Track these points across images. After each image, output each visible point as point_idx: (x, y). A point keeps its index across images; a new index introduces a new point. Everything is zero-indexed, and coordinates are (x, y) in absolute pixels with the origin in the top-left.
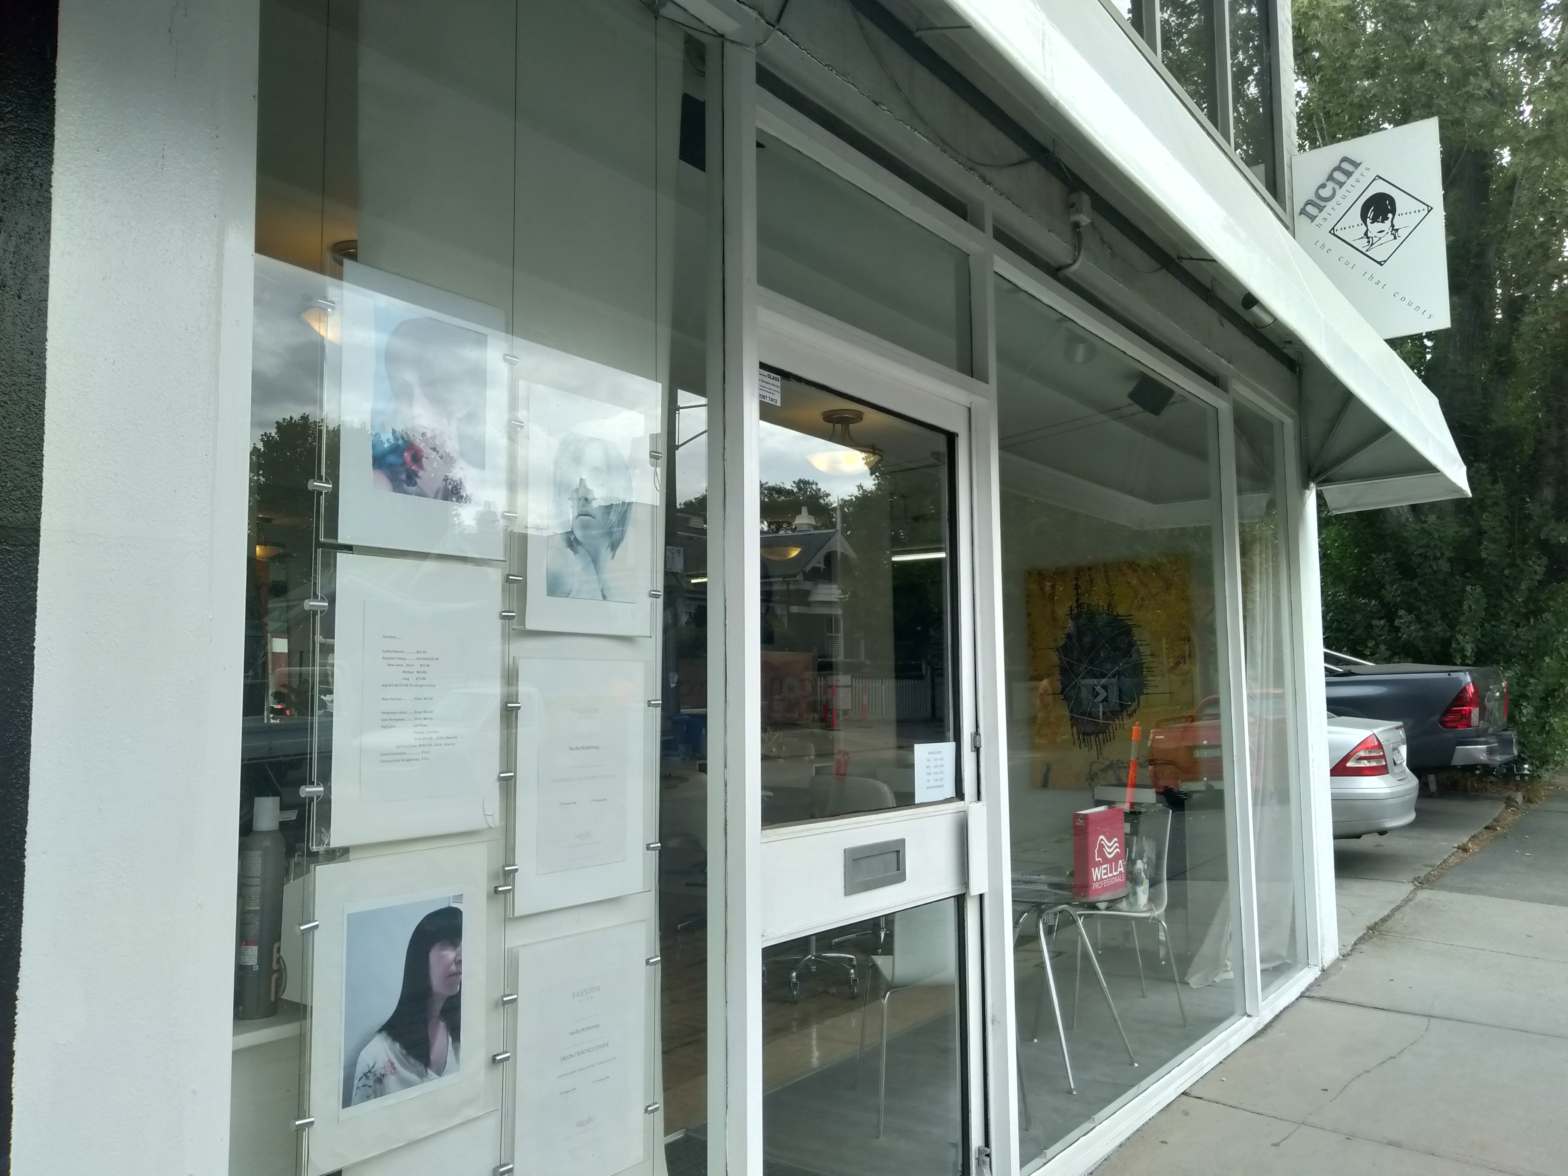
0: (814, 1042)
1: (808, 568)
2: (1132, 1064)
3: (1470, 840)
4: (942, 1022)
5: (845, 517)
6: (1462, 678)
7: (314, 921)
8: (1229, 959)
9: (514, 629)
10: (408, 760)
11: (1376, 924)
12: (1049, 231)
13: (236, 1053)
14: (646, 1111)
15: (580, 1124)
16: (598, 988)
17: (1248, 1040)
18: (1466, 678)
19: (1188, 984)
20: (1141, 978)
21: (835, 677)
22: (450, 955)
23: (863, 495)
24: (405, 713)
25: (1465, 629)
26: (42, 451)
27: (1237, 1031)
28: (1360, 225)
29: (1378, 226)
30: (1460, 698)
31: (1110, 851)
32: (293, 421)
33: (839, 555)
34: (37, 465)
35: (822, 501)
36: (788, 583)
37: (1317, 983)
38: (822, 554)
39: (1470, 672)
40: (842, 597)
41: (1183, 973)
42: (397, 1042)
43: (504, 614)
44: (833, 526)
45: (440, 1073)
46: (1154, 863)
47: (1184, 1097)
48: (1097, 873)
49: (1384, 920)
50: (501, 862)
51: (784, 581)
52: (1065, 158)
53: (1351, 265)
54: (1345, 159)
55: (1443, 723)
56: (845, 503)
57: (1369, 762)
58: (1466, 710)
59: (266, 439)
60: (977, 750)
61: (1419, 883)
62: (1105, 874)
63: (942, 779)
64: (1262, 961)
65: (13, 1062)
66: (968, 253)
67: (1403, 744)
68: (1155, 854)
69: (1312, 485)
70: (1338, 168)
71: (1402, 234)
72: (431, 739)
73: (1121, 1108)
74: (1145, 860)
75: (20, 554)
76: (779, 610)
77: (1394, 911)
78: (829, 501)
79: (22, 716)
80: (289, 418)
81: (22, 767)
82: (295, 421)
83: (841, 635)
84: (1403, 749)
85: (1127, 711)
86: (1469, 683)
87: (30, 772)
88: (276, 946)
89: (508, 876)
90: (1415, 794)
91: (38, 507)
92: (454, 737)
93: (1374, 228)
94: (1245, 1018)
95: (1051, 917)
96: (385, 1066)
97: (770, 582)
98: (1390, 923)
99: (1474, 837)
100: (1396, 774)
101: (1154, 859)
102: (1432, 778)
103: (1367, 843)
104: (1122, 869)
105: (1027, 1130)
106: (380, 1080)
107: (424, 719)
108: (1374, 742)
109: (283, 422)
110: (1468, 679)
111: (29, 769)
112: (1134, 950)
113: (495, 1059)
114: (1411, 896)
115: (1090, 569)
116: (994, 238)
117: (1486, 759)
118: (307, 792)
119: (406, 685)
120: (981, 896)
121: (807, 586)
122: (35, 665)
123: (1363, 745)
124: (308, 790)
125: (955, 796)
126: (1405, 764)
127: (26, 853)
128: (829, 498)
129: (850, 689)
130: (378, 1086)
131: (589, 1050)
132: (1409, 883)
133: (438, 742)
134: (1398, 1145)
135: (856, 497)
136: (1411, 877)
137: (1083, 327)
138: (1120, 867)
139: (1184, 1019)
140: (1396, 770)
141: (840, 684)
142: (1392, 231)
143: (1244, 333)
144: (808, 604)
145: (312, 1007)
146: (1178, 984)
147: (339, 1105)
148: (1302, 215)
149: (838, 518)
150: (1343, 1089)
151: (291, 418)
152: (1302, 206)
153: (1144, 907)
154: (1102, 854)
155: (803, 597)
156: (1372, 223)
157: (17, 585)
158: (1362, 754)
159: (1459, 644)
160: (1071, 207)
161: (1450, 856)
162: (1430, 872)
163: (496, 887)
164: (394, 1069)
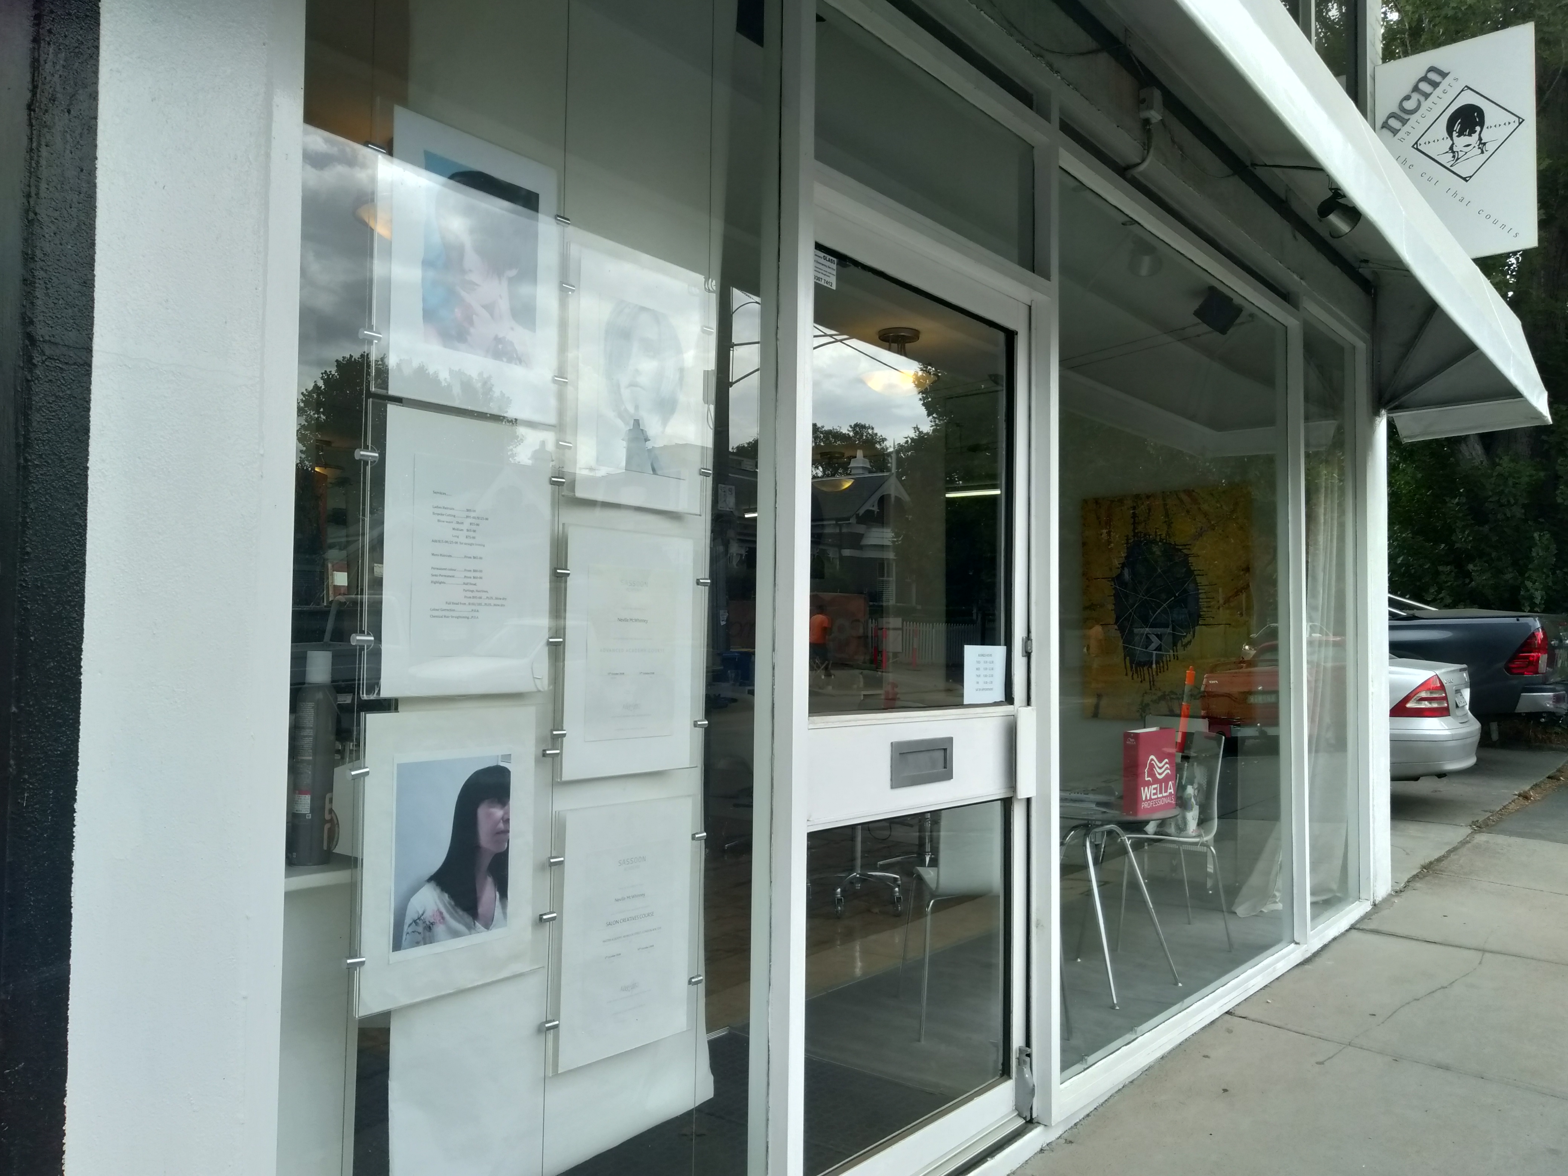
0: (857, 954)
1: (861, 512)
2: (1176, 984)
3: (1532, 788)
4: (987, 940)
5: (899, 461)
6: (1531, 624)
7: (365, 768)
8: (1278, 891)
9: (563, 496)
10: (458, 618)
11: (1431, 863)
12: (1118, 126)
13: (290, 896)
14: (690, 982)
15: (625, 989)
16: (644, 859)
17: (1293, 967)
18: (1536, 624)
19: (1236, 913)
20: (1187, 907)
21: (885, 620)
22: (498, 813)
23: (919, 436)
24: (455, 570)
25: (1534, 575)
26: (93, 270)
27: (1283, 957)
28: (1445, 138)
29: (1465, 140)
30: (1528, 643)
31: (1160, 771)
32: (353, 359)
33: (893, 499)
34: (88, 284)
35: (878, 446)
36: (840, 526)
37: (1366, 917)
38: (877, 496)
39: (1540, 618)
40: (895, 539)
41: (1231, 903)
42: (446, 892)
43: (553, 479)
44: (889, 470)
45: (487, 925)
46: (1205, 789)
47: (1228, 1017)
48: (1147, 793)
49: (1439, 860)
50: (550, 727)
51: (837, 524)
52: (1137, 52)
53: (1434, 181)
54: (1432, 69)
55: (1509, 670)
56: (901, 449)
57: (1430, 703)
58: (1533, 656)
59: (326, 377)
60: (1028, 655)
61: (1477, 827)
62: (1154, 794)
63: (992, 682)
64: (1313, 894)
65: (72, 872)
66: (1033, 144)
67: (1466, 687)
68: (1206, 780)
69: (1383, 412)
70: (1424, 79)
71: (1491, 148)
72: (480, 598)
73: (1164, 1022)
74: (1196, 786)
75: (73, 372)
76: (832, 553)
77: (1450, 852)
78: (886, 446)
79: (77, 535)
80: (349, 357)
81: (77, 586)
82: (355, 359)
83: (893, 579)
84: (1467, 693)
85: (1182, 642)
86: (1538, 629)
87: (86, 591)
88: (328, 796)
89: (557, 740)
90: (1477, 738)
91: (90, 328)
92: (503, 599)
93: (1461, 142)
94: (1293, 945)
95: (1099, 836)
96: (434, 915)
97: (823, 525)
98: (1444, 863)
99: (1536, 785)
100: (1458, 717)
101: (1206, 786)
102: (1494, 726)
103: (1423, 787)
104: (1172, 791)
105: (1068, 1040)
106: (429, 927)
107: (474, 578)
108: (1436, 684)
109: (343, 360)
110: (1538, 624)
111: (84, 587)
112: (1181, 882)
113: (542, 918)
114: (1468, 839)
115: (1148, 497)
116: (1060, 129)
117: (1552, 706)
118: (358, 640)
119: (456, 543)
120: (1028, 800)
121: (861, 529)
122: (89, 485)
123: (1424, 686)
124: (358, 638)
125: (1004, 700)
126: (1467, 707)
127: (82, 670)
128: (885, 442)
129: (900, 632)
130: (427, 934)
131: (634, 918)
132: (1466, 826)
133: (487, 601)
134: (1447, 1068)
135: (912, 439)
136: (1470, 821)
137: (1150, 232)
138: (1170, 789)
139: (1231, 945)
140: (1459, 712)
141: (891, 626)
142: (1479, 145)
143: (1319, 250)
144: (861, 548)
145: (362, 860)
146: (1226, 914)
147: (389, 947)
148: (1384, 130)
149: (892, 464)
150: (1392, 1014)
151: (351, 356)
152: (1384, 119)
153: (1192, 832)
154: (1152, 774)
155: (856, 541)
156: (1458, 136)
157: (70, 404)
158: (1423, 694)
159: (1528, 591)
160: (1142, 103)
161: (1510, 803)
162: (1489, 817)
163: (544, 751)
164: (443, 918)
